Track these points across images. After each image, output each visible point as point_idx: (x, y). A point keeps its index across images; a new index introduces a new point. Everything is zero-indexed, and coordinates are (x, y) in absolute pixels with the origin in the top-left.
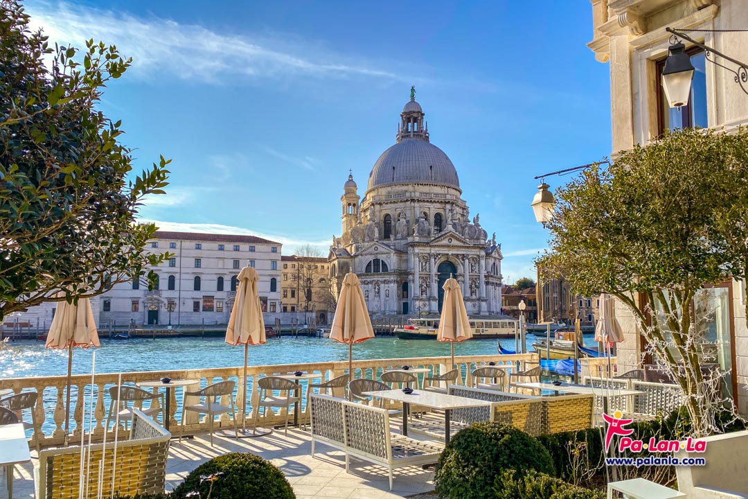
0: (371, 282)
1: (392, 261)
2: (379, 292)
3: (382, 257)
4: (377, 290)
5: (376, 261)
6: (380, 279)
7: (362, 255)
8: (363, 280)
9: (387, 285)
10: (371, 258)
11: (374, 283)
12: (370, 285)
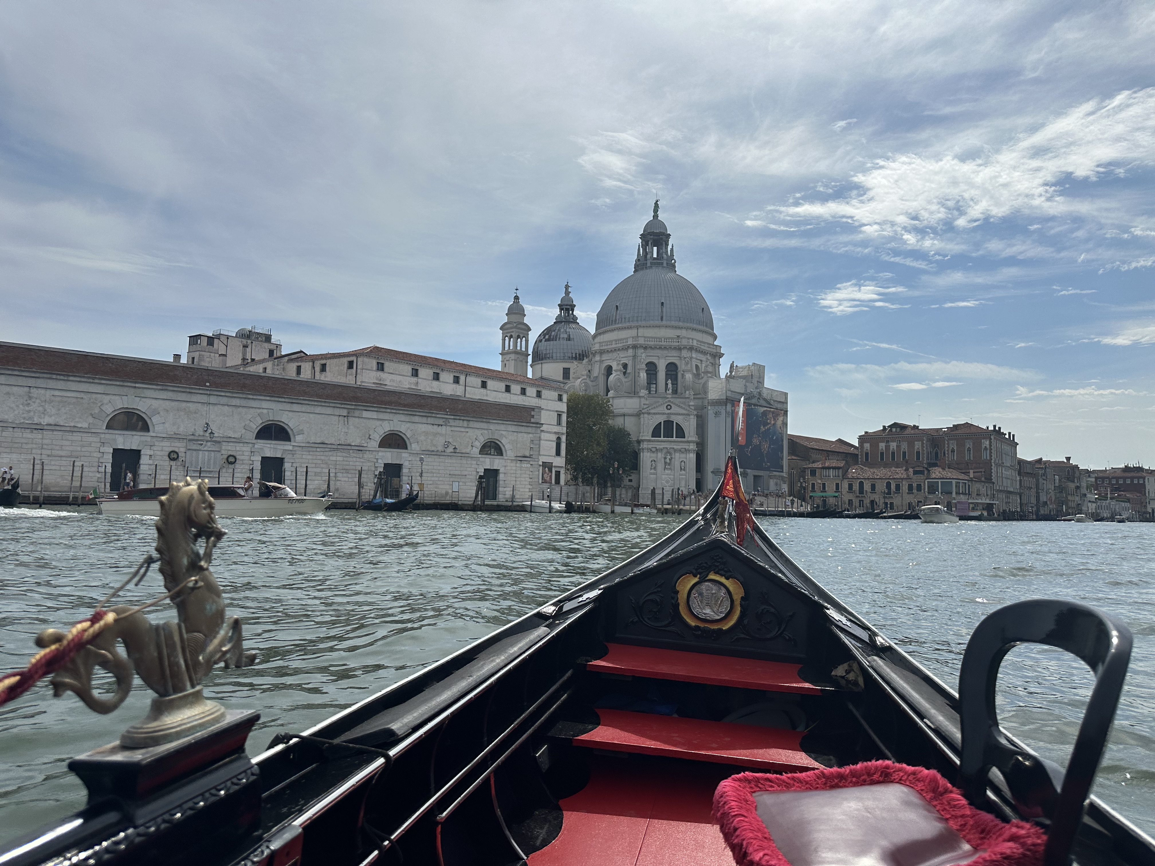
0: (661, 450)
1: (690, 426)
2: (669, 464)
3: (676, 419)
4: (668, 460)
5: (669, 424)
6: (675, 447)
7: (649, 414)
8: (650, 446)
9: (683, 456)
10: (662, 419)
11: (665, 451)
12: (659, 455)
